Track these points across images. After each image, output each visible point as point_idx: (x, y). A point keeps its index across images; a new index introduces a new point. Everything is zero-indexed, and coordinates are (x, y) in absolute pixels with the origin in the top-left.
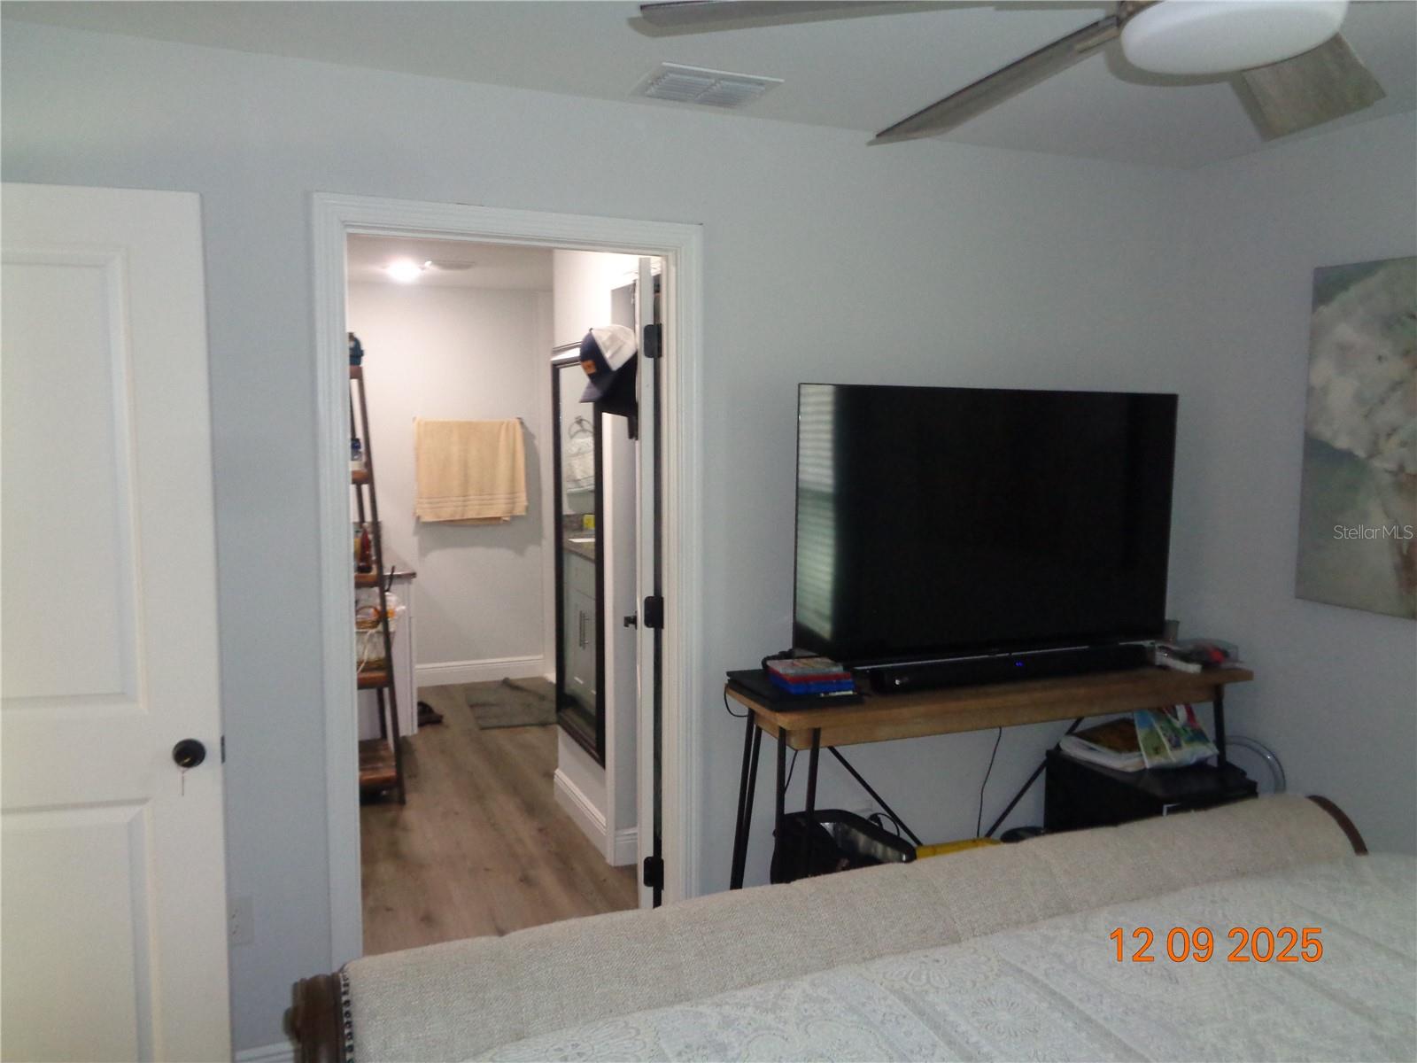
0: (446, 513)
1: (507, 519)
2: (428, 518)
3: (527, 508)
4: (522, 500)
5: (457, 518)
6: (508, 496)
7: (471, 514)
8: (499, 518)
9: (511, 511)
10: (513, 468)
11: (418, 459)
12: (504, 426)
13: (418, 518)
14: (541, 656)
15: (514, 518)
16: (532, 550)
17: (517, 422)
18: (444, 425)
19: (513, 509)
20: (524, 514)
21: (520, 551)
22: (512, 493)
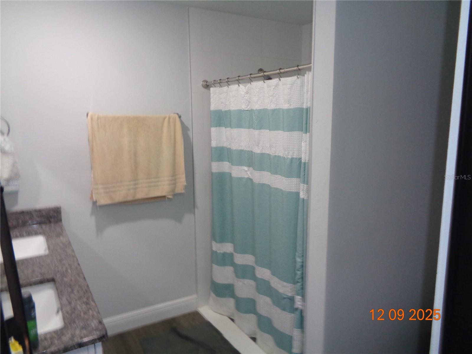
0: (119, 197)
1: (170, 197)
2: (104, 201)
3: (186, 187)
4: (182, 180)
5: (130, 198)
6: (170, 178)
7: (141, 195)
8: (164, 197)
9: (174, 190)
10: (174, 154)
11: (92, 150)
12: (166, 120)
13: (95, 203)
14: (195, 296)
15: (175, 195)
16: (188, 218)
17: (177, 116)
18: (115, 119)
19: (175, 188)
20: (183, 191)
21: (179, 219)
22: (174, 175)
